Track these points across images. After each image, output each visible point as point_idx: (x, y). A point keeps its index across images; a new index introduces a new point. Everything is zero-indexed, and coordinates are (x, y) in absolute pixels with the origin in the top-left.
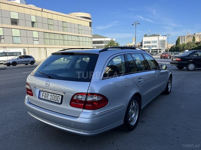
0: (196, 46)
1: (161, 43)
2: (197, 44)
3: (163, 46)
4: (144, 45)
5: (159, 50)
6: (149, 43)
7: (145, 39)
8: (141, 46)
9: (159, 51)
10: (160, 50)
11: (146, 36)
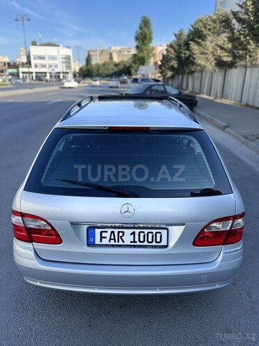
0: (116, 69)
1: (64, 60)
2: (116, 65)
3: (69, 67)
4: (33, 62)
5: (63, 73)
6: (43, 58)
7: (34, 51)
8: (29, 63)
9: (63, 76)
10: (65, 75)
11: (34, 44)
